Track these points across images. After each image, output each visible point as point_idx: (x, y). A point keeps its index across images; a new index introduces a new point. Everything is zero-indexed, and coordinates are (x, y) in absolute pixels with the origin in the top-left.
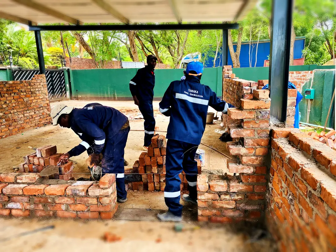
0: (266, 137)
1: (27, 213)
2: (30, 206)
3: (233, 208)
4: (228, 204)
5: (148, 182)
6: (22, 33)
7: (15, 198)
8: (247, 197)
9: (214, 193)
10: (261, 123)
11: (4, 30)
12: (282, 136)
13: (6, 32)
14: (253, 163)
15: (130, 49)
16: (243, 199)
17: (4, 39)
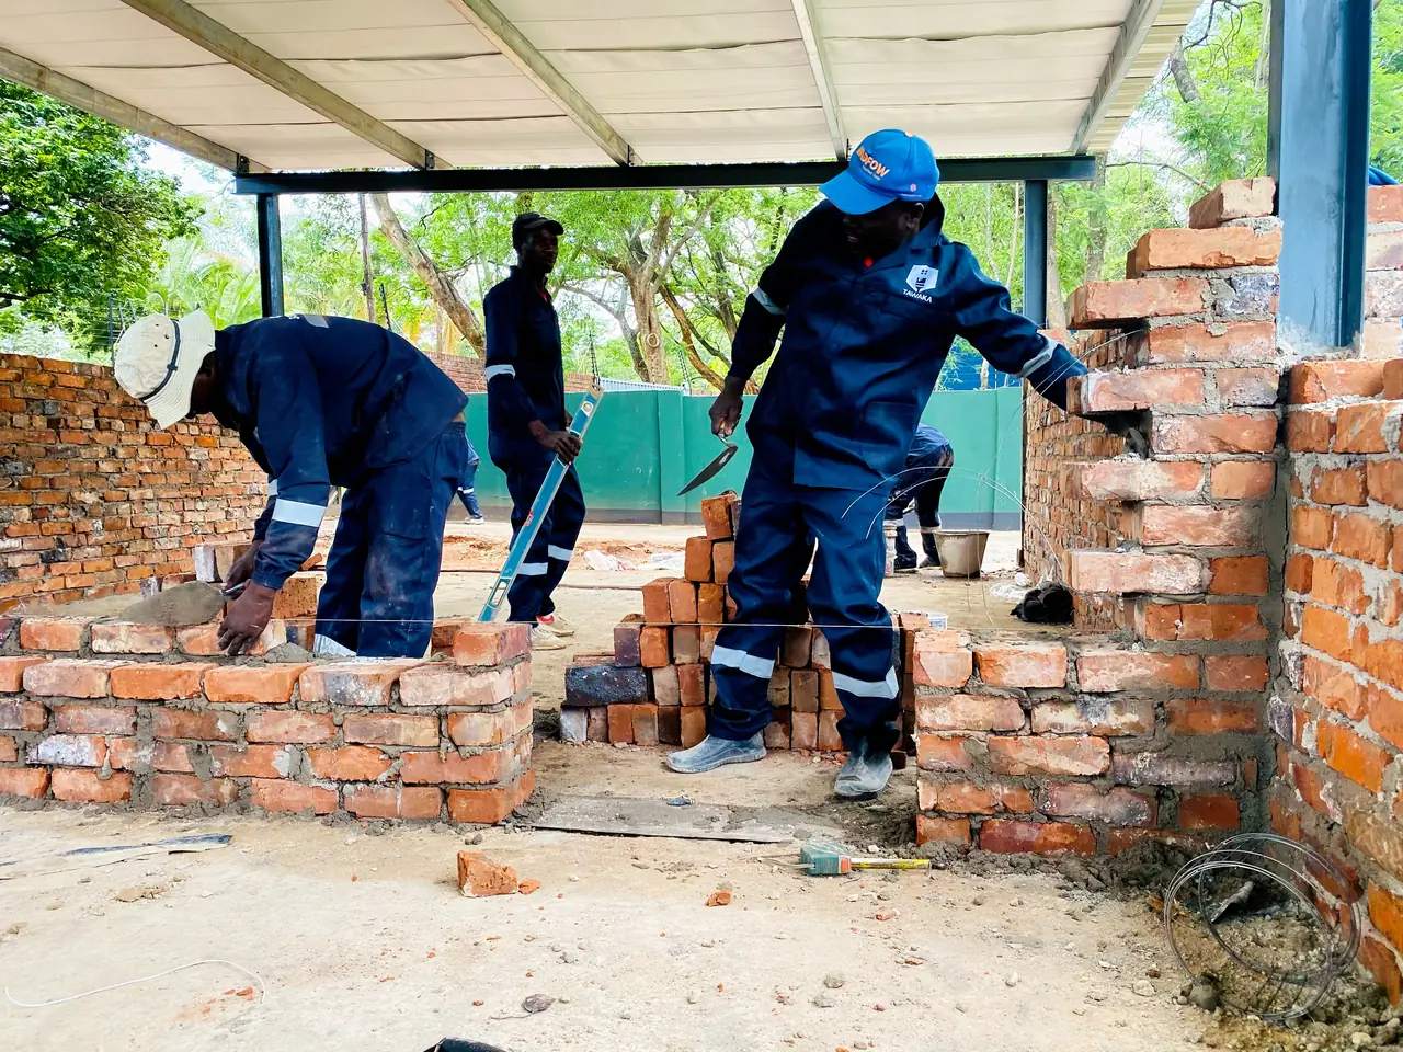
0: (1261, 406)
1: (120, 785)
2: (135, 755)
3: (1098, 772)
4: (1069, 752)
5: (681, 704)
6: (219, 275)
7: (72, 713)
8: (1168, 720)
9: (1002, 697)
10: (1235, 335)
11: (153, 258)
12: (1346, 389)
13: (161, 267)
14: (1198, 537)
15: (634, 337)
16: (1148, 728)
17: (150, 296)
